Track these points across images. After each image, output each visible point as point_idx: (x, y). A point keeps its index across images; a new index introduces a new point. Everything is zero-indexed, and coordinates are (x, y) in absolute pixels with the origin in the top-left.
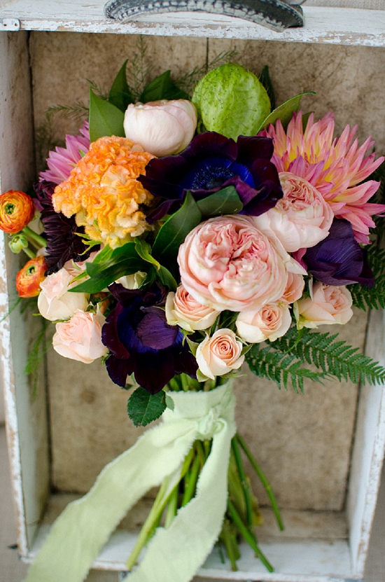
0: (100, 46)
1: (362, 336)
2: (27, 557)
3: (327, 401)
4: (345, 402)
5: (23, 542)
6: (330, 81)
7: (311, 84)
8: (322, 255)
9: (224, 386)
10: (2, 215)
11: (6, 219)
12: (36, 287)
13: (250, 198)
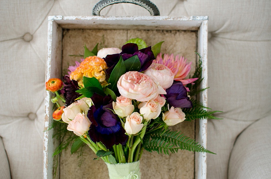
0: (88, 42)
1: (193, 155)
6: (171, 51)
7: (164, 52)
8: (171, 91)
9: (136, 163)
10: (50, 84)
11: (52, 85)
12: (61, 113)
13: (143, 60)
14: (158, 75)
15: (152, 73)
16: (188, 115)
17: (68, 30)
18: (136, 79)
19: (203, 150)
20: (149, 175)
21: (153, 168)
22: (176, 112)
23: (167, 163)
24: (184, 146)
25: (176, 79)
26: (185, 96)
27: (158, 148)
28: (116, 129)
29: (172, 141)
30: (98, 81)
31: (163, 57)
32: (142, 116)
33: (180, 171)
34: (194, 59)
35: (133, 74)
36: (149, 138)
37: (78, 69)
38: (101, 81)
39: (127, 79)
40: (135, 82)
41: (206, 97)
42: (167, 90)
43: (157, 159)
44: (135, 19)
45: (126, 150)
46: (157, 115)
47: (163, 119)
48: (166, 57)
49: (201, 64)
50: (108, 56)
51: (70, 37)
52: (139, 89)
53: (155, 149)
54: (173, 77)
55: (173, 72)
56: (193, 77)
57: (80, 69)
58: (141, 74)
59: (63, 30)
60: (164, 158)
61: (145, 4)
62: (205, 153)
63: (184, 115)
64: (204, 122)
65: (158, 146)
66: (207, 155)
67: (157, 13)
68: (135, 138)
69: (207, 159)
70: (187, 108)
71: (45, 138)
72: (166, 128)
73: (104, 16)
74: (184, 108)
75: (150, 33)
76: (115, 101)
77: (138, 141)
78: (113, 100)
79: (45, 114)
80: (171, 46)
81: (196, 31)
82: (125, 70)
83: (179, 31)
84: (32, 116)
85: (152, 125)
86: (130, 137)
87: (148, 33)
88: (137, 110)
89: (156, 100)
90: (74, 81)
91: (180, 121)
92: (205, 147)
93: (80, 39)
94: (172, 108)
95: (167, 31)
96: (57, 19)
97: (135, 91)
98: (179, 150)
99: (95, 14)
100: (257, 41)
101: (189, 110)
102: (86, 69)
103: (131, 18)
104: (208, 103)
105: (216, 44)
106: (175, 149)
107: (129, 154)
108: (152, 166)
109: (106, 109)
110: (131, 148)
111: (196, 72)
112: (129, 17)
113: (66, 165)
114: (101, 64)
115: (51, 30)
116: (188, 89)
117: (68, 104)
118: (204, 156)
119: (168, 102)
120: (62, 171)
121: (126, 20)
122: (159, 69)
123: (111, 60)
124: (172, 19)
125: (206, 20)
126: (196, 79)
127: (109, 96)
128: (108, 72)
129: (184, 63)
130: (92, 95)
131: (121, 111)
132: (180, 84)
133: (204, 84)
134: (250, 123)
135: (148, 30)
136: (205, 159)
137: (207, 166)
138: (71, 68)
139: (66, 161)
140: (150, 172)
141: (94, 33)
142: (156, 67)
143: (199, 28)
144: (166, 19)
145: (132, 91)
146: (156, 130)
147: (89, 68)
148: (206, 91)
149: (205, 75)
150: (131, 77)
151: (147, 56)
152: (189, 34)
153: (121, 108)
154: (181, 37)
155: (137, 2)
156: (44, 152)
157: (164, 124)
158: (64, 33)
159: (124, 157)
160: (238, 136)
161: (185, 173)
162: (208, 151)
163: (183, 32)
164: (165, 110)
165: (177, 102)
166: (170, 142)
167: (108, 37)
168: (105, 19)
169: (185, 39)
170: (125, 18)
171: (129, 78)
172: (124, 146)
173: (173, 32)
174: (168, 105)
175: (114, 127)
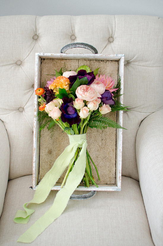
0: (56, 66)
1: (115, 132)
2: (35, 188)
3: (108, 150)
4: (113, 150)
5: (34, 186)
6: (104, 72)
7: (100, 73)
8: (104, 96)
9: (84, 134)
10: (38, 91)
11: (38, 92)
12: (44, 107)
13: (90, 79)
14: (97, 87)
15: (93, 86)
16: (113, 108)
17: (44, 59)
18: (86, 89)
19: (121, 127)
20: (91, 143)
21: (93, 139)
22: (107, 107)
23: (101, 136)
24: (111, 125)
25: (106, 89)
26: (111, 98)
27: (96, 126)
28: (75, 116)
29: (104, 122)
30: (65, 90)
31: (99, 76)
32: (89, 108)
33: (108, 140)
34: (117, 77)
35: (84, 87)
36: (92, 121)
37: (54, 83)
38: (66, 90)
39: (81, 89)
40: (85, 91)
41: (123, 99)
42: (102, 95)
43: (95, 134)
44: (84, 55)
45: (79, 127)
46: (96, 108)
47: (99, 110)
48: (101, 76)
49: (120, 81)
50: (70, 76)
51: (45, 63)
52: (88, 95)
53: (95, 127)
54: (105, 88)
55: (105, 85)
56: (116, 88)
57: (55, 83)
58: (88, 86)
59: (41, 59)
60: (99, 133)
61: (90, 48)
62: (122, 129)
63: (110, 108)
64: (121, 112)
65: (96, 125)
66: (123, 130)
67: (96, 53)
68: (84, 120)
69: (123, 132)
70: (112, 105)
71: (34, 121)
72: (100, 115)
73: (67, 54)
74: (111, 105)
75: (92, 61)
76: (75, 101)
77: (86, 122)
78: (73, 100)
79: (34, 108)
80: (104, 70)
81: (118, 61)
82: (80, 84)
83: (108, 61)
84: (21, 110)
85: (93, 114)
86: (82, 120)
87: (90, 61)
88: (86, 105)
89: (96, 100)
90: (51, 90)
91: (109, 112)
92: (122, 126)
93: (51, 65)
94: (104, 104)
95: (101, 61)
96: (41, 55)
97: (86, 96)
98: (108, 127)
99: (62, 53)
100: (153, 67)
101: (113, 106)
102: (58, 83)
103: (82, 55)
104: (124, 102)
105: (130, 68)
106: (106, 126)
107: (81, 130)
108: (92, 137)
109: (69, 105)
110: (82, 126)
111: (117, 85)
112: (81, 54)
113: (43, 137)
114: (66, 81)
115: (37, 61)
116: (113, 94)
117: (48, 102)
118: (121, 131)
119: (102, 101)
120: (41, 140)
121: (79, 56)
122: (98, 83)
123: (72, 79)
124: (104, 56)
125: (123, 56)
126: (117, 89)
127: (72, 98)
128: (71, 86)
129: (111, 80)
130: (62, 98)
131: (78, 106)
132: (109, 91)
133: (122, 92)
134: (149, 114)
135: (91, 60)
136: (122, 132)
137: (123, 136)
138: (48, 82)
139: (44, 135)
140: (91, 141)
141: (59, 61)
142: (96, 83)
143: (120, 60)
144: (101, 56)
145: (84, 96)
146: (95, 117)
147: (61, 83)
148: (123, 95)
149: (122, 87)
150: (83, 88)
151: (92, 77)
152: (114, 62)
153: (77, 104)
154: (109, 64)
155: (86, 47)
156: (34, 128)
157: (100, 113)
158: (42, 61)
159: (78, 131)
160: (142, 121)
161: (111, 141)
162: (123, 128)
163: (110, 61)
164: (100, 106)
165: (107, 102)
166: (103, 123)
167: (68, 64)
168: (67, 55)
169: (111, 65)
170: (79, 55)
171: (82, 89)
172: (78, 125)
173: (105, 61)
174: (102, 103)
175: (73, 114)
